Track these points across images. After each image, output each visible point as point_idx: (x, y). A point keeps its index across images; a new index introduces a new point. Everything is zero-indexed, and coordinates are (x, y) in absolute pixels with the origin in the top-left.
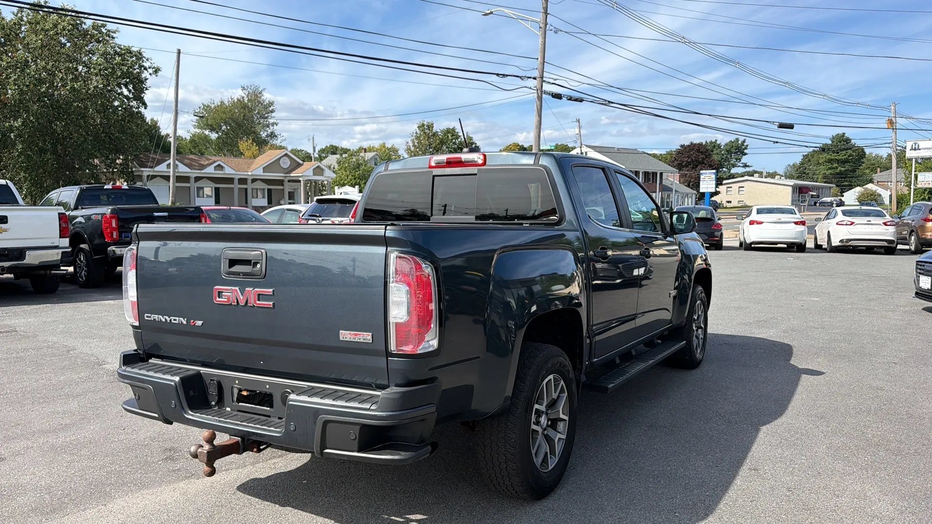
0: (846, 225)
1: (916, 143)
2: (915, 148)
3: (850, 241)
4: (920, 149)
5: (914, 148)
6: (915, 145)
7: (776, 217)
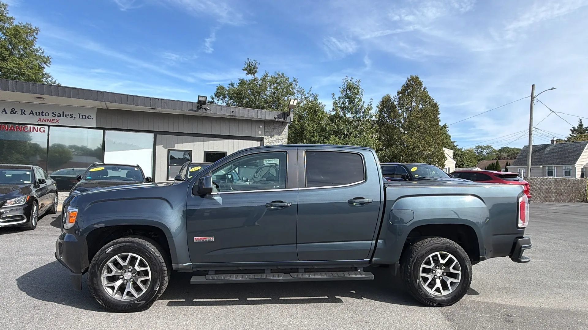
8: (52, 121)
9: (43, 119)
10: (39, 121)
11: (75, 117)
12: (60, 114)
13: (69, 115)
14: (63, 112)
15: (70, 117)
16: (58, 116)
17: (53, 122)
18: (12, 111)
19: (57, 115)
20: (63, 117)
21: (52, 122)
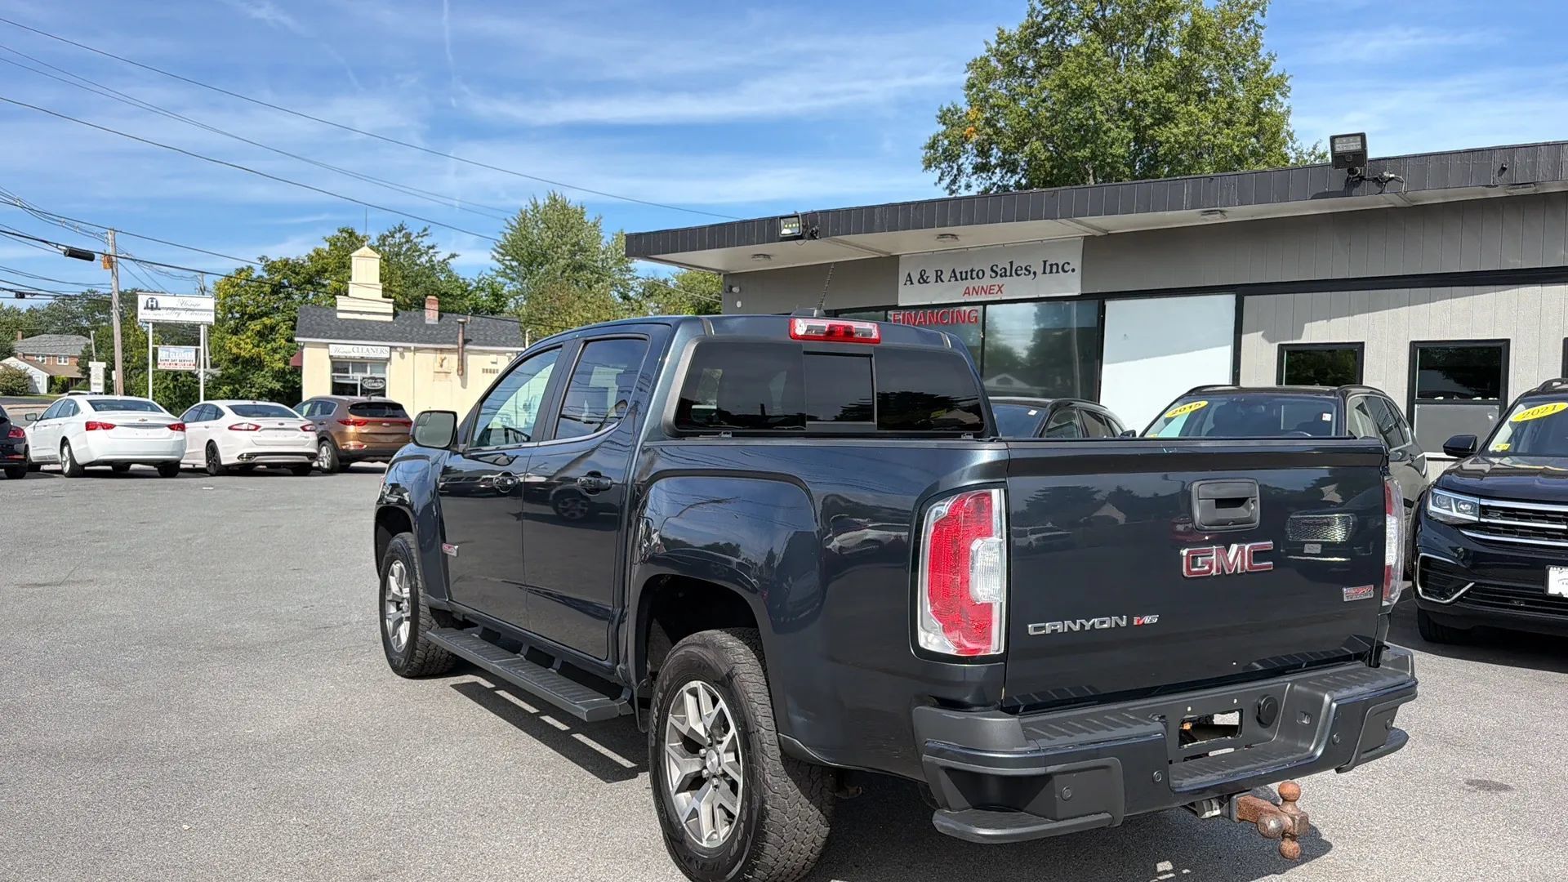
0: (248, 430)
1: (152, 299)
2: (152, 305)
3: (255, 456)
4: (160, 309)
5: (150, 306)
6: (152, 301)
7: (138, 417)
8: (990, 289)
9: (974, 288)
10: (965, 293)
11: (1035, 273)
12: (1005, 269)
13: (1023, 268)
14: (1011, 263)
15: (1025, 274)
16: (1001, 276)
17: (992, 291)
18: (922, 277)
19: (999, 273)
20: (1011, 275)
21: (989, 293)
